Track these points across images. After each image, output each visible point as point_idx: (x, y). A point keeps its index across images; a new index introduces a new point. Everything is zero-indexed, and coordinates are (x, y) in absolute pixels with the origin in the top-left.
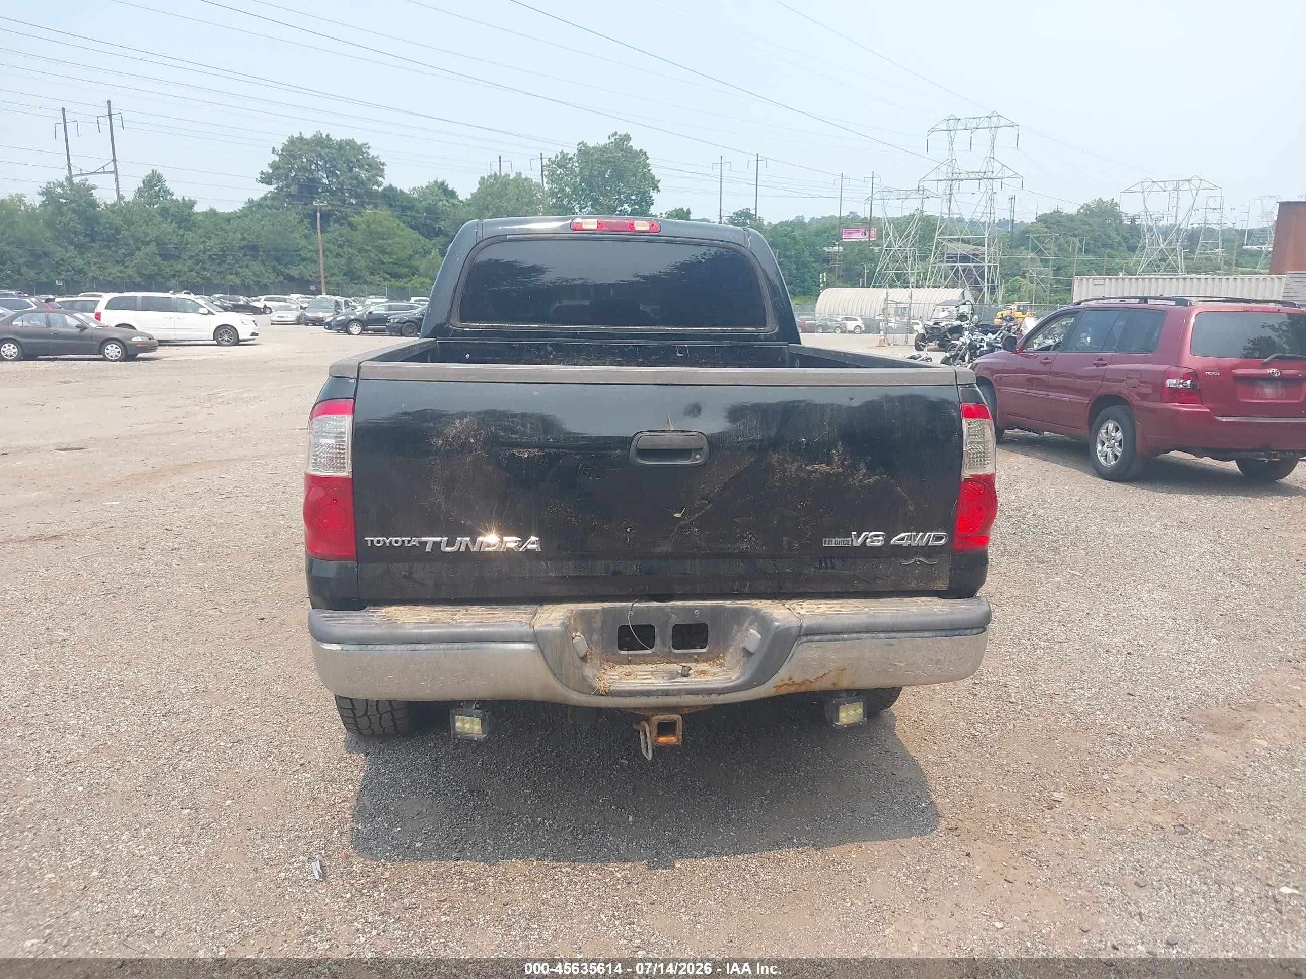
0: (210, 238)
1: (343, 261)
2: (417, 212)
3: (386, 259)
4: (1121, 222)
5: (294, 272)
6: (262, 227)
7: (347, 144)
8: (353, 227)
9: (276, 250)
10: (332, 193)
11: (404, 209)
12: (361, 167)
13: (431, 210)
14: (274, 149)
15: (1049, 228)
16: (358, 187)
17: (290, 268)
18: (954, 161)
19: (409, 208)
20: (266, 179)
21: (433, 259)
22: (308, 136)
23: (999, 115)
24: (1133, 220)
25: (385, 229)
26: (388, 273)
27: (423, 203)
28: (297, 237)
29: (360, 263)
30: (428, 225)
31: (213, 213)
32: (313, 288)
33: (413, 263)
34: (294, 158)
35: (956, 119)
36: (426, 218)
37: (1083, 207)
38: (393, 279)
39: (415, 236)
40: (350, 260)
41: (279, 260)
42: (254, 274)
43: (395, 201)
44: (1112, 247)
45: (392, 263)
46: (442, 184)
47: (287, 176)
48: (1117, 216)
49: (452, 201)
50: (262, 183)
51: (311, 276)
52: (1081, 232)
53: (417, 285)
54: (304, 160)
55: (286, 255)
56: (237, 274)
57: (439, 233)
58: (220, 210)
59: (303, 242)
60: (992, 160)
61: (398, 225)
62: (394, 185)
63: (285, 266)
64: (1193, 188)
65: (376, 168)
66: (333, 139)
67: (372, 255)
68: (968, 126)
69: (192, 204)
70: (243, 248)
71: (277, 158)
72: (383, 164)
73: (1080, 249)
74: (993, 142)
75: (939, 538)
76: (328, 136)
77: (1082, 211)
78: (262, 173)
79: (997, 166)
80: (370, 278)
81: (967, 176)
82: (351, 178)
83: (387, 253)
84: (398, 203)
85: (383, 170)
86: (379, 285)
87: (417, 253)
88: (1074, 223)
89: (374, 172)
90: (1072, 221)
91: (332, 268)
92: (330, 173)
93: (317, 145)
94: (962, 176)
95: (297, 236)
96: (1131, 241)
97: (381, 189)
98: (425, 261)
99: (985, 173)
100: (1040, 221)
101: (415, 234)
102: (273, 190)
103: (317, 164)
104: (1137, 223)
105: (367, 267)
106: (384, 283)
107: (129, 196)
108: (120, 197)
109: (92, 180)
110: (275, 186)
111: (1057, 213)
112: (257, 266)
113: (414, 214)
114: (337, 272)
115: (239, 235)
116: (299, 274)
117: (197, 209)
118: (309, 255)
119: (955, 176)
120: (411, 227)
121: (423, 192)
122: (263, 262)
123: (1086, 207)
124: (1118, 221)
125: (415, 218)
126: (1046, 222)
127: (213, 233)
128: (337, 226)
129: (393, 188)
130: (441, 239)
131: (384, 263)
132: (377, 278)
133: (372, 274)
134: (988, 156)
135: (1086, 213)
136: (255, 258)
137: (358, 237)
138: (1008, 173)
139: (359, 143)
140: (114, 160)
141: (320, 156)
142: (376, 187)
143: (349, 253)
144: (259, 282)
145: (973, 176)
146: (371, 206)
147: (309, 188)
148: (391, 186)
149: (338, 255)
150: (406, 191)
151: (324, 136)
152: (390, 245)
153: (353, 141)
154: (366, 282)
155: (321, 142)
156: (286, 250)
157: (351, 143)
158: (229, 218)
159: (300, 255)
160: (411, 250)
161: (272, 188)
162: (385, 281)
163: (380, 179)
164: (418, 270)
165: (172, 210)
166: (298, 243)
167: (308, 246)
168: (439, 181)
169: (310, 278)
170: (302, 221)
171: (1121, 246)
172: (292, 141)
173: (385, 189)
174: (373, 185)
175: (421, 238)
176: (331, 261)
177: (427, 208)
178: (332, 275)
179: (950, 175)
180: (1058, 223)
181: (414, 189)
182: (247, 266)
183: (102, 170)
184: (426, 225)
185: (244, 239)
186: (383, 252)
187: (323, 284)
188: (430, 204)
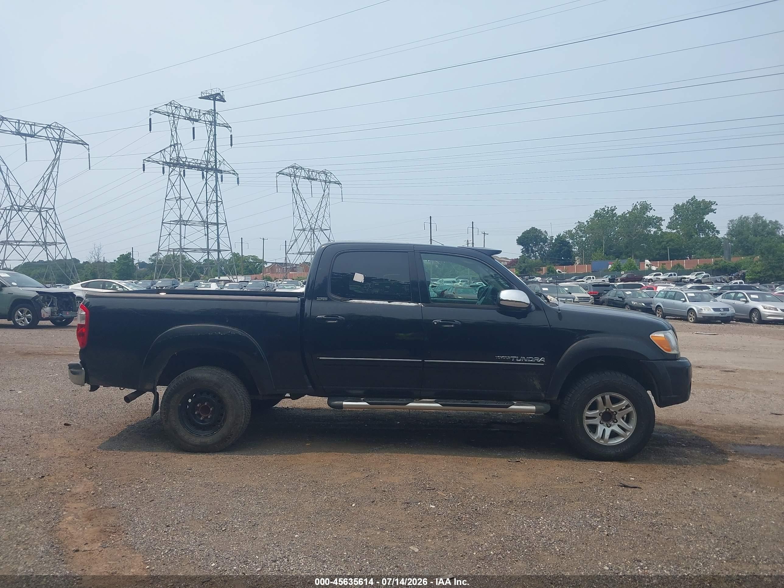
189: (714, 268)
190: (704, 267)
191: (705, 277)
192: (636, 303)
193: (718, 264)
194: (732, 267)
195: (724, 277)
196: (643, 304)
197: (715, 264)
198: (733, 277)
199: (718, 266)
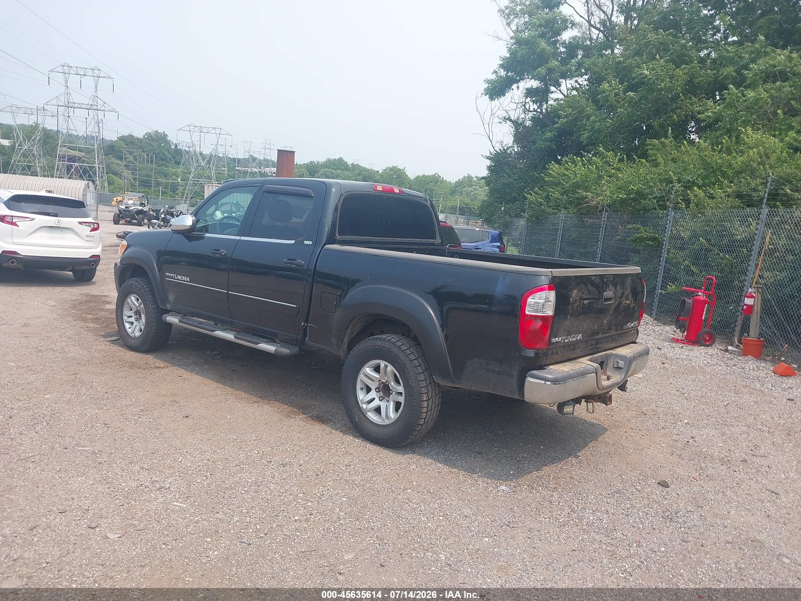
4: (170, 146)
15: (127, 145)
18: (69, 94)
23: (99, 70)
24: (176, 146)
35: (69, 66)
37: (146, 134)
44: (165, 160)
48: (168, 143)
52: (147, 150)
60: (96, 97)
64: (217, 133)
68: (78, 73)
73: (148, 160)
74: (96, 86)
77: (146, 137)
79: (100, 102)
81: (79, 106)
88: (142, 144)
90: (141, 143)
94: (76, 105)
96: (177, 158)
99: (92, 105)
100: (121, 140)
104: (179, 148)
111: (131, 136)
119: (71, 105)
123: (149, 134)
124: (168, 146)
126: (124, 141)
134: (93, 95)
135: (149, 139)
138: (108, 108)
145: (84, 106)
171: (171, 161)
179: (67, 103)
180: (132, 143)
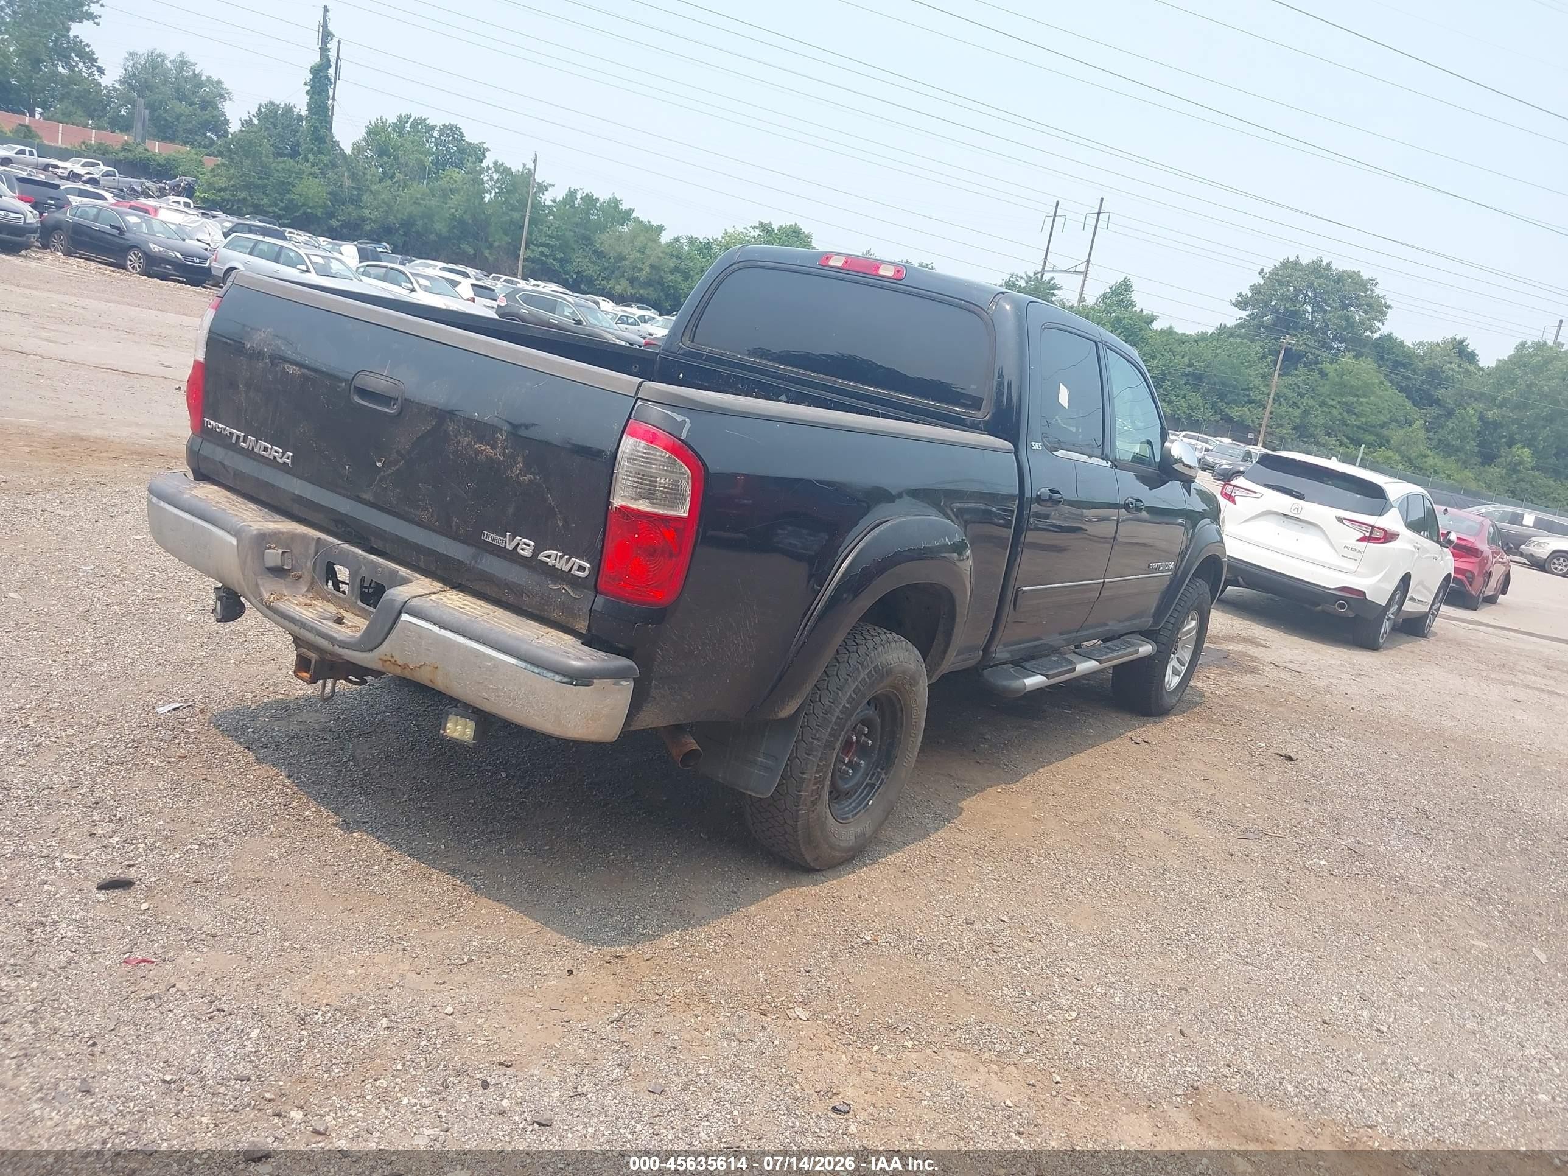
0: (1154, 358)
1: (1298, 412)
2: (1414, 371)
3: (1352, 420)
5: (1235, 413)
6: (1216, 356)
7: (1350, 277)
8: (1323, 374)
9: (1224, 384)
10: (1313, 332)
11: (1397, 364)
12: (1358, 306)
13: (1434, 375)
14: (1262, 270)
16: (1345, 329)
17: (1231, 408)
19: (1404, 366)
20: (1242, 303)
21: (1412, 432)
22: (1305, 260)
25: (1360, 383)
26: (1348, 438)
27: (1426, 363)
28: (1252, 376)
29: (1318, 419)
30: (1423, 390)
31: (1170, 332)
32: (1251, 436)
33: (1385, 432)
34: (1280, 283)
36: (1423, 382)
38: (1351, 446)
39: (1400, 400)
40: (1306, 413)
41: (1222, 396)
42: (1190, 407)
43: (1388, 354)
45: (1358, 427)
46: (1461, 342)
47: (1266, 304)
49: (1467, 366)
50: (1236, 306)
51: (1253, 421)
53: (1380, 459)
54: (1292, 288)
55: (1232, 392)
56: (1170, 402)
57: (1435, 402)
58: (1179, 329)
59: (1257, 382)
61: (1381, 383)
62: (1394, 335)
63: (1227, 404)
65: (1377, 309)
66: (1334, 268)
67: (1335, 412)
69: (1152, 319)
70: (1188, 375)
71: (1262, 282)
72: (1388, 307)
75: (581, 568)
76: (1329, 264)
78: (1240, 295)
80: (1323, 439)
82: (1341, 318)
83: (1355, 414)
84: (1391, 356)
85: (1386, 313)
86: (1331, 449)
87: (1396, 421)
89: (1373, 314)
91: (1282, 418)
92: (1318, 308)
93: (1311, 273)
95: (1253, 373)
97: (1376, 336)
98: (1401, 432)
101: (1401, 398)
102: (1244, 317)
103: (1306, 295)
105: (1325, 426)
106: (1338, 449)
107: (1090, 300)
108: (1081, 300)
109: (1059, 279)
110: (1248, 313)
112: (1195, 398)
113: (1409, 373)
114: (1286, 423)
115: (1186, 360)
116: (1240, 416)
117: (1156, 326)
118: (1259, 398)
120: (1401, 390)
121: (1432, 348)
122: (1203, 396)
125: (1408, 378)
127: (1160, 352)
128: (1306, 370)
129: (1392, 338)
130: (1433, 411)
131: (1347, 425)
132: (1333, 441)
133: (1328, 434)
136: (1196, 389)
137: (1325, 389)
139: (1365, 277)
140: (1088, 261)
141: (1310, 285)
142: (1368, 333)
143: (1307, 404)
144: (1192, 416)
146: (1353, 353)
147: (1288, 321)
148: (1390, 335)
149: (1295, 405)
150: (1408, 343)
151: (1324, 263)
152: (1362, 404)
153: (1358, 274)
154: (1317, 443)
155: (1319, 270)
156: (1235, 387)
157: (1354, 278)
158: (1183, 340)
159: (1248, 396)
160: (1389, 416)
161: (1244, 314)
162: (1341, 445)
163: (1378, 324)
164: (1388, 442)
165: (1125, 321)
166: (1251, 382)
167: (1261, 388)
168: (1458, 338)
169: (1251, 424)
170: (1264, 357)
172: (1285, 265)
173: (1381, 338)
174: (1366, 330)
175: (1408, 403)
176: (1282, 410)
177: (1430, 368)
178: (1280, 426)
181: (1421, 343)
182: (1184, 396)
183: (1073, 270)
184: (1421, 390)
185: (1190, 365)
186: (1350, 412)
187: (1262, 433)
188: (1435, 365)
189: (121, 155)
190: (99, 149)
191: (106, 174)
192: (161, 249)
193: (130, 151)
194: (159, 165)
195: (148, 183)
196: (179, 256)
197: (123, 149)
198: (167, 188)
199: (130, 156)
